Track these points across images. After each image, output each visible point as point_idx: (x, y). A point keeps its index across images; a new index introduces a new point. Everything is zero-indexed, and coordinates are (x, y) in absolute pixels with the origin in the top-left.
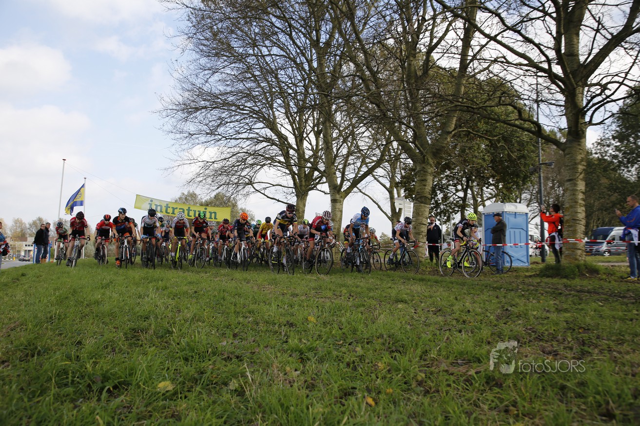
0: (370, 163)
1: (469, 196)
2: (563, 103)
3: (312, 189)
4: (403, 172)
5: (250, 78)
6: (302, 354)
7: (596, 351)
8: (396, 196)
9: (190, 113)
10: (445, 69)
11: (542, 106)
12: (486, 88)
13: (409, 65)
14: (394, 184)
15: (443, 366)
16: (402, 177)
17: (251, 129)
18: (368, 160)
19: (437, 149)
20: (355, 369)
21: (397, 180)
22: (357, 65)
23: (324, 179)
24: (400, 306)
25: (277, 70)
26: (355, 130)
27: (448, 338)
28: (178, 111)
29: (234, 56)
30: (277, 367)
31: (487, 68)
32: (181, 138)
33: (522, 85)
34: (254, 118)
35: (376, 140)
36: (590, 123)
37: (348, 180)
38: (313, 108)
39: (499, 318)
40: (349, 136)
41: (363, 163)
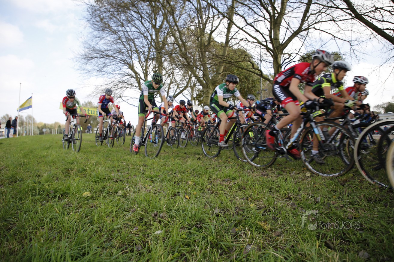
0: (181, 87)
2: (272, 62)
4: (197, 92)
5: (120, 43)
9: (89, 60)
10: (218, 42)
11: (263, 62)
12: (238, 53)
13: (201, 39)
16: (197, 95)
17: (120, 69)
18: (180, 86)
19: (214, 82)
20: (178, 184)
21: (194, 96)
22: (175, 38)
25: (134, 39)
26: (174, 71)
27: (220, 170)
28: (82, 59)
29: (112, 31)
30: (141, 184)
31: (238, 43)
32: (84, 73)
33: (254, 52)
34: (122, 63)
35: (184, 76)
38: (153, 59)
40: (171, 74)
41: (178, 87)
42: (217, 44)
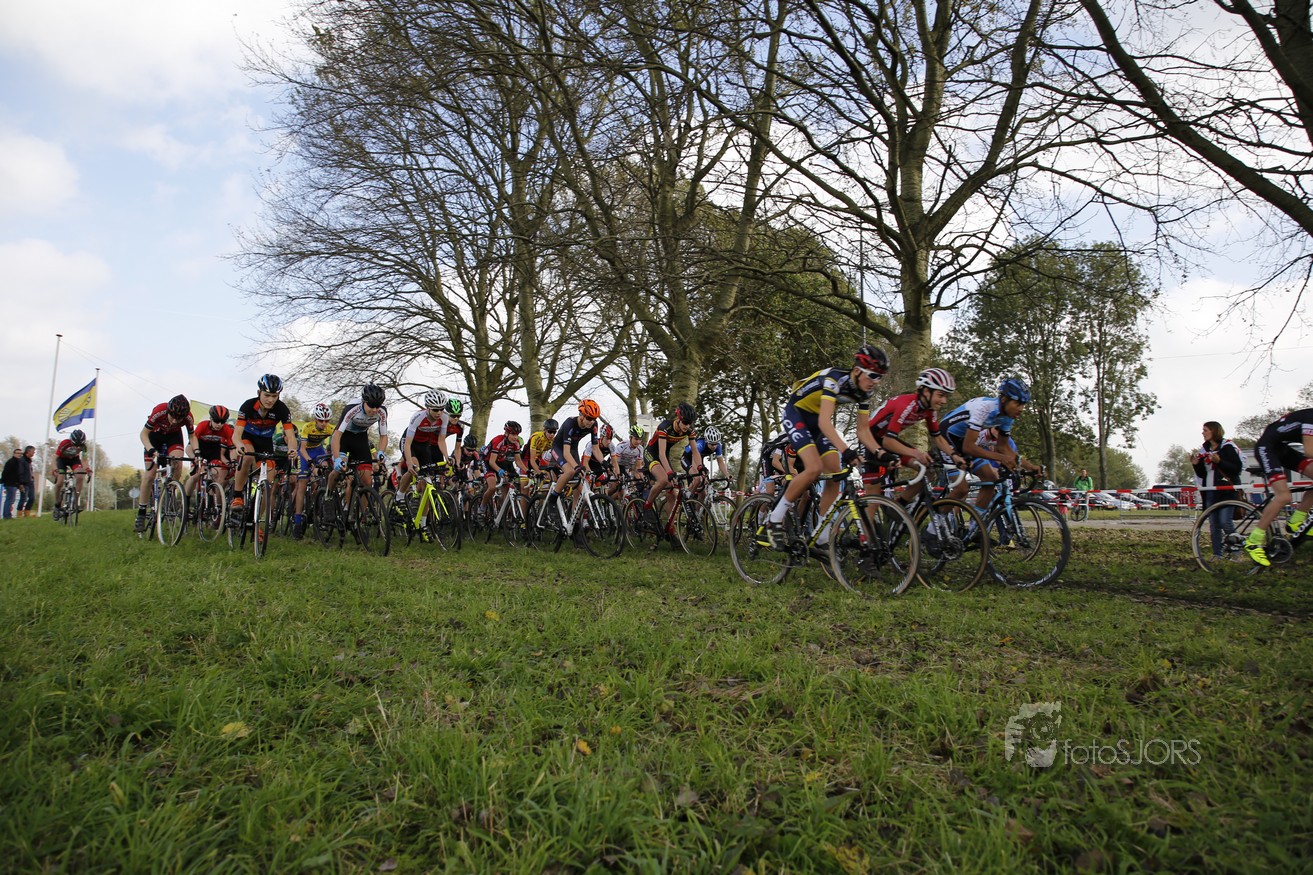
0: (597, 356)
1: (756, 414)
2: (898, 273)
3: (499, 397)
4: (650, 372)
5: (396, 206)
6: (473, 673)
7: (935, 657)
8: (639, 411)
9: (290, 261)
10: (720, 208)
11: (868, 275)
12: (784, 243)
13: (664, 198)
14: (637, 393)
15: (704, 688)
16: (650, 381)
17: (396, 293)
18: (593, 352)
19: (706, 338)
20: (561, 696)
21: (641, 385)
22: (579, 194)
23: (520, 382)
24: (639, 593)
25: (443, 194)
26: (574, 300)
27: (713, 644)
28: (269, 257)
29: (371, 168)
30: (431, 695)
31: (786, 211)
32: (273, 304)
33: (838, 240)
34: (402, 274)
35: (607, 318)
36: (937, 306)
37: (560, 384)
38: (504, 261)
39: (794, 610)
40: (562, 311)
41: (586, 355)
42: (717, 213)
